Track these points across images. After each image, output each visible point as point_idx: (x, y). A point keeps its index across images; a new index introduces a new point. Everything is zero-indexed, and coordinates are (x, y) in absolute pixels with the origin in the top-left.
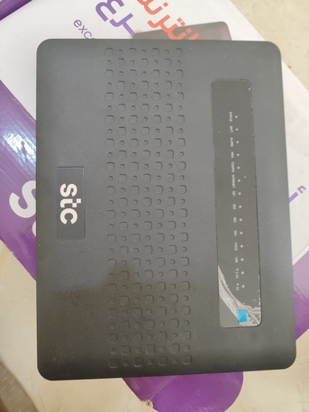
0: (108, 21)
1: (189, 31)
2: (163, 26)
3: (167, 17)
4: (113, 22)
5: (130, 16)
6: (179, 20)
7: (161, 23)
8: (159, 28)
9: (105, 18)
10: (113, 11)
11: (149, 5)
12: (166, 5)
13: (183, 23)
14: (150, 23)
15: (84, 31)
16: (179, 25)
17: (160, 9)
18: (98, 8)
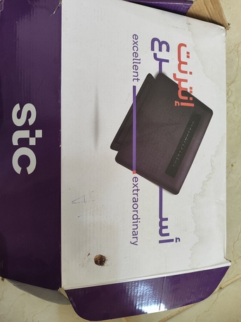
0: (153, 52)
1: (191, 99)
2: (180, 83)
3: (186, 81)
4: (155, 55)
5: (167, 61)
6: (191, 88)
7: (181, 80)
8: (177, 82)
9: (153, 49)
10: (160, 50)
11: (182, 65)
12: (191, 73)
13: (191, 92)
14: (175, 75)
15: (135, 45)
16: (189, 91)
17: (186, 72)
18: (154, 40)
